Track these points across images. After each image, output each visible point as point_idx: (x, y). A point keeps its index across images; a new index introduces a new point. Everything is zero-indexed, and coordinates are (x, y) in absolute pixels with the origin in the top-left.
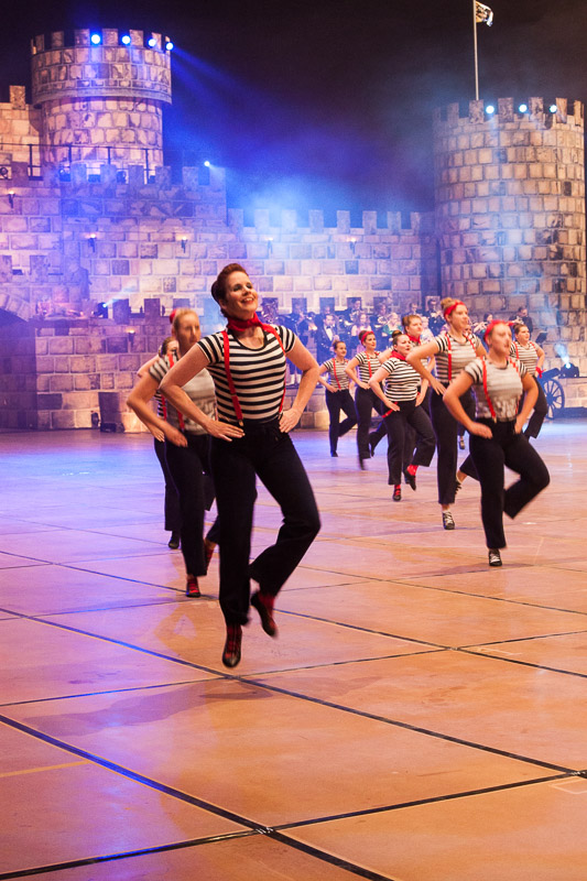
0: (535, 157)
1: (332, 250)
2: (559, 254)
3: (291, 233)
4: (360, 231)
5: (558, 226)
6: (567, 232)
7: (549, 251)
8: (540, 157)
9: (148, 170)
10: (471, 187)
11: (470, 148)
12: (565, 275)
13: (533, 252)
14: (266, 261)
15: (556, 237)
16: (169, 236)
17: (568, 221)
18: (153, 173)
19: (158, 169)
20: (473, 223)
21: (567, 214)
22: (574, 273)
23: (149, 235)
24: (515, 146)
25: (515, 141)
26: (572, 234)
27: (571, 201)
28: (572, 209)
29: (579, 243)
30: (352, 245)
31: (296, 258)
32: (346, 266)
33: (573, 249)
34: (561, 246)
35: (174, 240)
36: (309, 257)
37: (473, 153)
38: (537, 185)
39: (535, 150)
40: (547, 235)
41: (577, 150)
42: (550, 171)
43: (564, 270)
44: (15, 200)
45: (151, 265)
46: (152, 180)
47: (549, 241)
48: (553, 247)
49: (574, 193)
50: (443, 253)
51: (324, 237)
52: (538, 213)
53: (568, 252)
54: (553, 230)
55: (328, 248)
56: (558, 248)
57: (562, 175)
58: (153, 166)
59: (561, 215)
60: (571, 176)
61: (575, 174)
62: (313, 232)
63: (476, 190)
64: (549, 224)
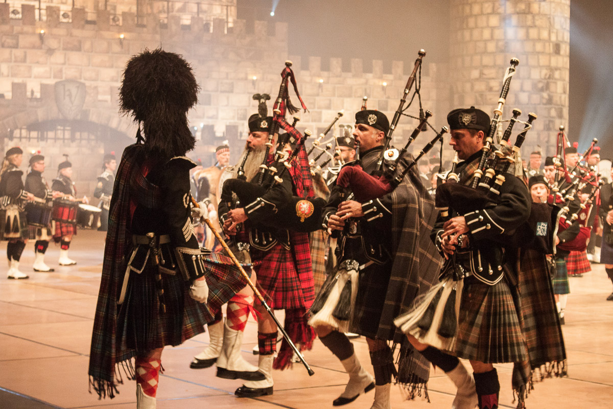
0: (534, 23)
1: (368, 91)
2: (550, 101)
3: (337, 76)
4: (390, 77)
5: (549, 78)
6: (556, 83)
7: (542, 97)
8: (538, 23)
9: (227, 22)
10: (481, 45)
11: (482, 14)
12: (553, 117)
13: (529, 97)
14: (317, 98)
15: (547, 87)
16: (242, 75)
17: (557, 74)
18: (231, 25)
19: (235, 22)
20: (482, 74)
21: (557, 69)
22: (560, 116)
23: (227, 74)
24: (518, 13)
25: (518, 10)
26: (560, 85)
27: (560, 59)
28: (560, 65)
29: (565, 92)
30: (383, 88)
31: (340, 96)
32: (379, 104)
33: (560, 97)
34: (551, 94)
35: (246, 79)
36: (350, 96)
37: (484, 18)
38: (534, 45)
39: (533, 17)
40: (540, 85)
41: (565, 18)
42: (545, 34)
43: (553, 113)
44: (125, 43)
45: (228, 98)
46: (230, 30)
47: (542, 90)
48: (545, 95)
49: (562, 52)
50: (456, 96)
51: (362, 81)
52: (534, 67)
53: (556, 99)
54: (546, 81)
55: (366, 90)
56: (549, 95)
57: (553, 38)
58: (230, 20)
59: (552, 70)
60: (560, 39)
61: (563, 37)
62: (354, 76)
63: (486, 48)
64: (543, 76)
